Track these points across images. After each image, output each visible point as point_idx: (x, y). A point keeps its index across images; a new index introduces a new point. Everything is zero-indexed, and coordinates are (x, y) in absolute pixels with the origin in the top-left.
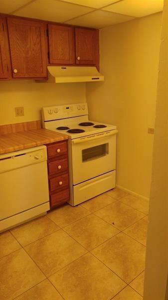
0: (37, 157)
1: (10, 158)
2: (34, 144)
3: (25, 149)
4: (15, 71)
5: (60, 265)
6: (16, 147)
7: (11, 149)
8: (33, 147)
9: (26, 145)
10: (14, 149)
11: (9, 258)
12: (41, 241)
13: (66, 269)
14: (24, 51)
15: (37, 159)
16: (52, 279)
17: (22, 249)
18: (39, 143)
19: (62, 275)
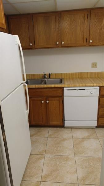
0: (92, 93)
1: (76, 90)
2: (92, 85)
3: (85, 86)
4: (91, 41)
5: (85, 154)
6: (81, 85)
7: (78, 85)
8: (91, 86)
9: (86, 85)
10: (79, 86)
11: (64, 140)
12: (83, 140)
13: (86, 158)
14: (98, 28)
15: (92, 94)
16: (77, 158)
17: (72, 139)
18: (95, 84)
19: (83, 159)
